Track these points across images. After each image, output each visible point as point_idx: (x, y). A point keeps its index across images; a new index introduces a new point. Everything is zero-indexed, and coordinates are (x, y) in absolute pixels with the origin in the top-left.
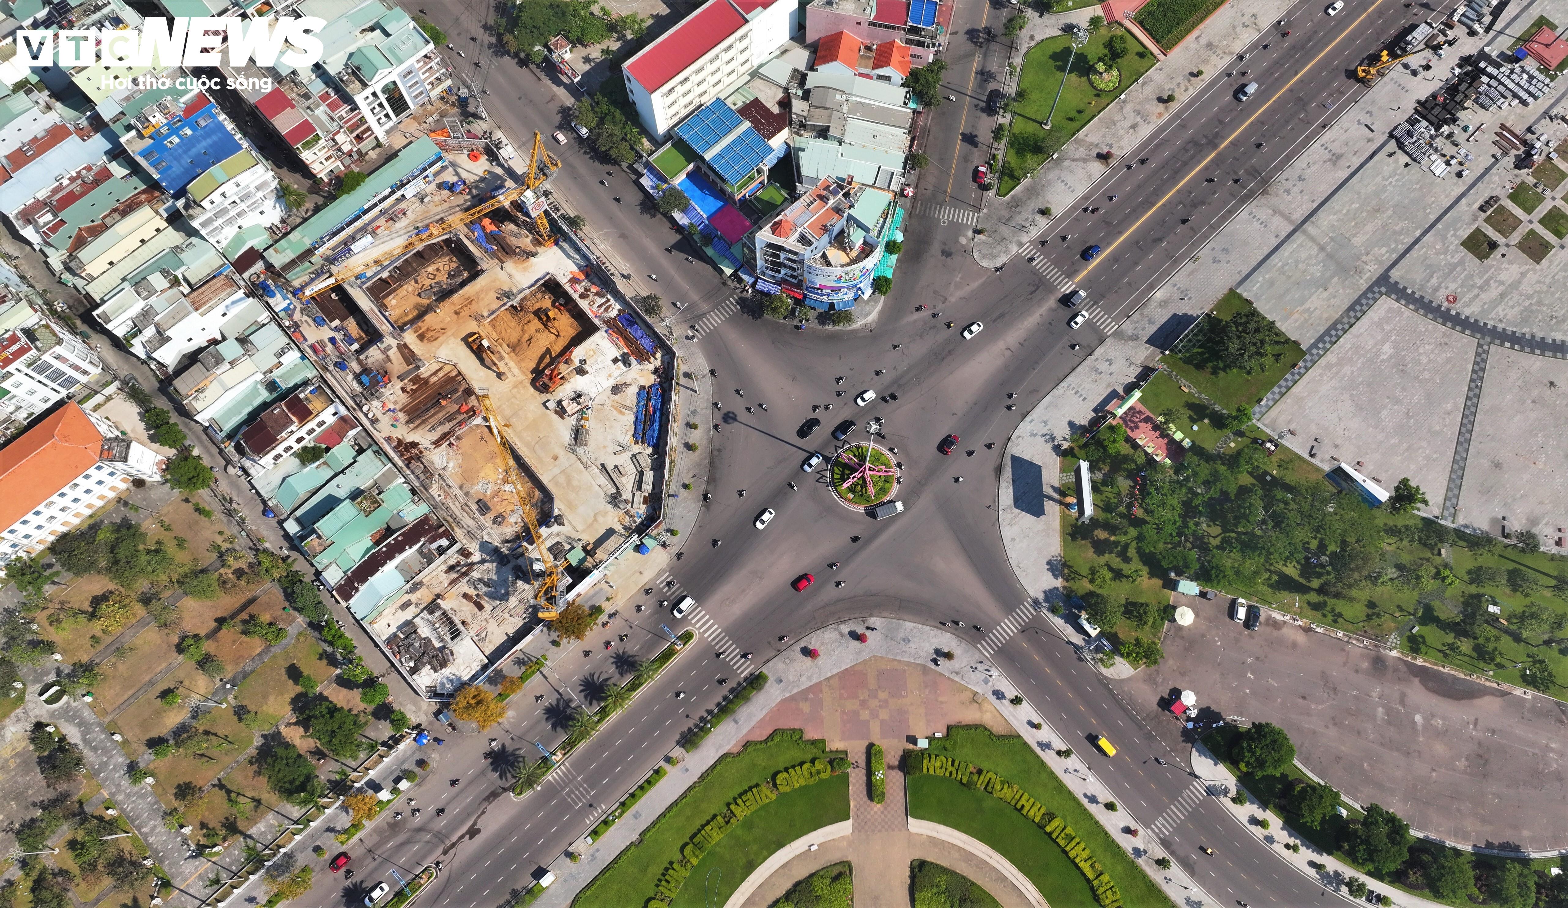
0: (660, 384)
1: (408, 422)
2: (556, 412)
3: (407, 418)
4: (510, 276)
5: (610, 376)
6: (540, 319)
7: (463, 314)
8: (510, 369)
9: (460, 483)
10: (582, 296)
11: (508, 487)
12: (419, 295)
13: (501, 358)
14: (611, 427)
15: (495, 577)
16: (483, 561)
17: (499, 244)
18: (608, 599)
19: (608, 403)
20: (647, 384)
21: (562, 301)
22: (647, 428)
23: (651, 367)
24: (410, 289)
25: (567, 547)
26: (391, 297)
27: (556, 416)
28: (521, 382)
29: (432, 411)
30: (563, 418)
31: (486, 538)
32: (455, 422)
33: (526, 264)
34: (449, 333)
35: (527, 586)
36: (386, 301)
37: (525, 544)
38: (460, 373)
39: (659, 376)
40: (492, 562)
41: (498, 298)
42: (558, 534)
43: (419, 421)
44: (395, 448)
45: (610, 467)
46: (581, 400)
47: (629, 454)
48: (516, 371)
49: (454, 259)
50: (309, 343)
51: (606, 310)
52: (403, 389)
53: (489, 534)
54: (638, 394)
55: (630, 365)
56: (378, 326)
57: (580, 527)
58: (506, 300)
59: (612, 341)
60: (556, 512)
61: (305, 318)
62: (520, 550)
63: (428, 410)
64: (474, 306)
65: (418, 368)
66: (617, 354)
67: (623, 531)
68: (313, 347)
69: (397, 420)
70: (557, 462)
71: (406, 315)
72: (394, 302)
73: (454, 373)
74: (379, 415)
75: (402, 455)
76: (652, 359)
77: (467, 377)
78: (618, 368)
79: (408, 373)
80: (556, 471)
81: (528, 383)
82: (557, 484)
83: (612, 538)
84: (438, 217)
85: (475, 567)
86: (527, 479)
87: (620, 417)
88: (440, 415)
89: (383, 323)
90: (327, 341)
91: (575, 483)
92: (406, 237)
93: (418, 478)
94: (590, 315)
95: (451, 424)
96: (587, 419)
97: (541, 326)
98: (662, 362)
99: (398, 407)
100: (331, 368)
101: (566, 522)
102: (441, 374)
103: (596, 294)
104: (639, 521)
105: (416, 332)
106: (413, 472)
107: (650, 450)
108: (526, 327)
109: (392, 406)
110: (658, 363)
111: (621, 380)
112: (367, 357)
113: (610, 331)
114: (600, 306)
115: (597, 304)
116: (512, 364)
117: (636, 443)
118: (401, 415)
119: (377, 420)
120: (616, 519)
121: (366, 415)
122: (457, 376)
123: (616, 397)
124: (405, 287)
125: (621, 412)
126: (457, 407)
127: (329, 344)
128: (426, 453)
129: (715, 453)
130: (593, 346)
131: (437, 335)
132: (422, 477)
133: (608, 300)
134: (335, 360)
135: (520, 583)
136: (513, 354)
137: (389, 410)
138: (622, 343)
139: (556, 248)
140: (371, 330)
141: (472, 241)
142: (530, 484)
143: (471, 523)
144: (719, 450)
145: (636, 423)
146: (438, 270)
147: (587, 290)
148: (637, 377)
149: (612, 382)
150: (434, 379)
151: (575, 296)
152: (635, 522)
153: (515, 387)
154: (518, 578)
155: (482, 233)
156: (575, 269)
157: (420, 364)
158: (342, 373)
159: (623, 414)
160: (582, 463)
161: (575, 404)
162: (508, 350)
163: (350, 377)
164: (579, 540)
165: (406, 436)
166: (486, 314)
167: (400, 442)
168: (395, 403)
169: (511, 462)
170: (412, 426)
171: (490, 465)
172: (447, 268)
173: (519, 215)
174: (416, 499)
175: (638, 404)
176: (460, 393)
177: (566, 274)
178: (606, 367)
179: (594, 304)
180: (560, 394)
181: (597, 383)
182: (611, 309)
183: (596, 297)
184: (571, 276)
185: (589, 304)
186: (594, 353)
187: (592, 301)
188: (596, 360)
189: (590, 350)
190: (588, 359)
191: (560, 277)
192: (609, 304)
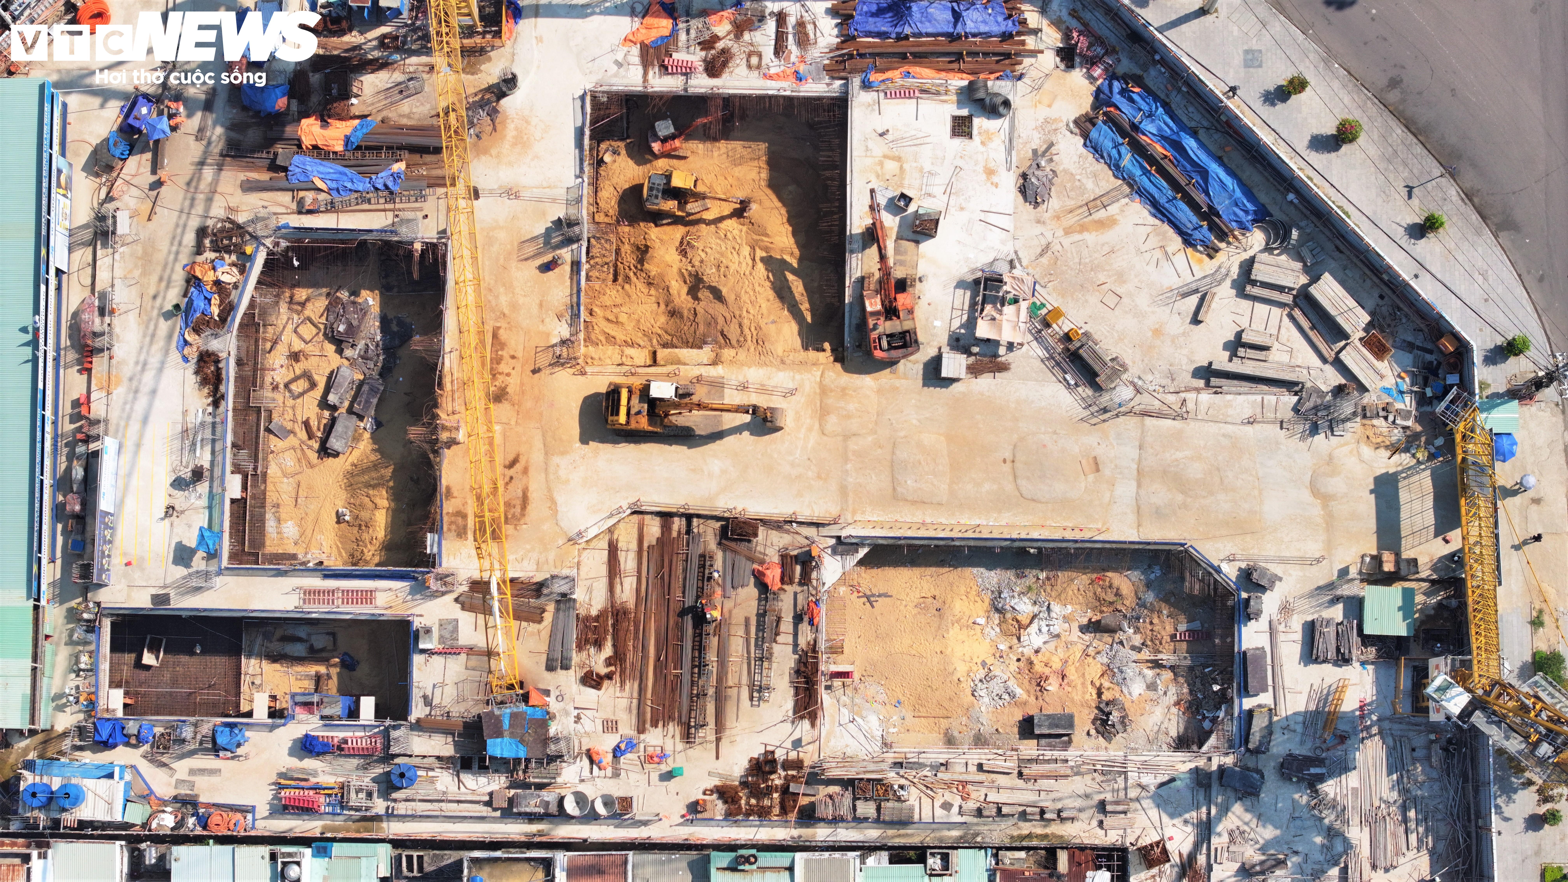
0: (1112, 76)
1: (688, 737)
2: (974, 370)
3: (673, 729)
4: (511, 193)
5: (990, 172)
6: (657, 218)
7: (513, 384)
8: (763, 390)
9: (937, 737)
10: (714, 68)
11: (1034, 638)
12: (325, 451)
13: (717, 385)
14: (1121, 277)
15: (1268, 833)
16: (1205, 830)
17: (395, 150)
18: (1537, 623)
19: (1052, 232)
20: (1084, 104)
21: (664, 128)
22: (1200, 198)
23: (1049, 60)
24: (289, 461)
25: (1337, 613)
26: (270, 525)
27: (986, 381)
28: (824, 390)
29: (712, 657)
30: (1003, 368)
31: (1151, 780)
32: (787, 625)
33: (510, 131)
34: (536, 457)
35: (1352, 780)
36: (271, 546)
37: (1248, 703)
38: (666, 516)
39: (1091, 62)
40: (1225, 810)
41: (547, 267)
42: (1286, 609)
43: (711, 708)
44: (733, 814)
45: (1222, 361)
46: (1009, 287)
47: (1225, 292)
48: (783, 379)
49: (302, 294)
50: (263, 810)
51: (803, 41)
52: (592, 680)
53: (1145, 767)
54: (1096, 149)
55: (1007, 103)
56: (362, 611)
57: (1313, 549)
58: (566, 254)
59: (906, 94)
60: (1230, 571)
61: (182, 767)
62: (1259, 724)
63: (700, 665)
64: (515, 342)
65: (565, 600)
66: (950, 109)
67: (1405, 459)
68: (282, 808)
69: (662, 757)
70: (1107, 471)
71: (362, 525)
72: (290, 529)
73: (654, 528)
74: (617, 789)
75: (763, 813)
76: (1031, 42)
77: (696, 505)
78: (988, 137)
79: (556, 636)
80: (1126, 490)
81: (837, 376)
82: (1159, 514)
83: (1404, 496)
84: (190, 238)
85: (1202, 859)
86: (1063, 576)
87: (1110, 236)
88: (737, 646)
89: (368, 596)
90: (294, 763)
91: (1195, 470)
92: (175, 356)
93: (859, 821)
94: (784, 88)
95: (785, 637)
96: (1057, 313)
97: (678, 232)
98: (1057, 23)
99: (627, 728)
100: (379, 806)
101: (1275, 569)
102: (628, 562)
103: (739, 29)
104: (1407, 403)
105: (461, 533)
106: (836, 821)
107: (1257, 238)
108: (652, 268)
109: (611, 741)
110: (1052, 37)
111: (1022, 155)
112: (427, 701)
113: (874, 77)
114: (779, 49)
115: (768, 51)
116: (754, 374)
117: (1212, 252)
118: (654, 738)
119: (626, 803)
120: (1367, 451)
121: (592, 817)
122: (666, 528)
123: (1054, 203)
124: (273, 470)
125: (1102, 225)
126: (750, 592)
127: (310, 763)
128: (809, 756)
129: (1393, 96)
130: (879, 148)
131: (516, 490)
132: (866, 809)
133: (781, 18)
134: (366, 780)
135: (1330, 788)
136: (728, 353)
137: (617, 752)
138: (925, 75)
139: (526, 25)
140: (319, 641)
141: (331, 208)
142: (1082, 580)
143: (1079, 785)
144: (1394, 83)
145: (1159, 210)
146: (295, 357)
147: (707, 44)
148: (1043, 112)
149: (1009, 181)
150: (627, 592)
151: (701, 84)
152: (1406, 415)
153: (823, 412)
154: (1312, 783)
155: (330, 168)
156: (625, 24)
157: (559, 587)
158: (420, 790)
159: (1111, 222)
160: (1160, 415)
161: (1009, 310)
162: (705, 353)
163: (445, 781)
164: (1344, 573)
165: (720, 766)
166: (563, 330)
167: (724, 793)
168: (610, 726)
169: (993, 577)
170: (708, 733)
171: (954, 633)
172: (307, 331)
173: (353, 38)
174: (934, 862)
175: (1116, 168)
176: (719, 556)
177: (620, 57)
178: (960, 163)
179: (760, 56)
180: (937, 323)
181: (983, 216)
182: (810, 28)
183: (747, 36)
184: (636, 50)
185: (749, 67)
186: (898, 159)
187: (749, 56)
188: (921, 170)
189: (881, 164)
190: (902, 185)
191: (616, 75)
192: (791, 21)
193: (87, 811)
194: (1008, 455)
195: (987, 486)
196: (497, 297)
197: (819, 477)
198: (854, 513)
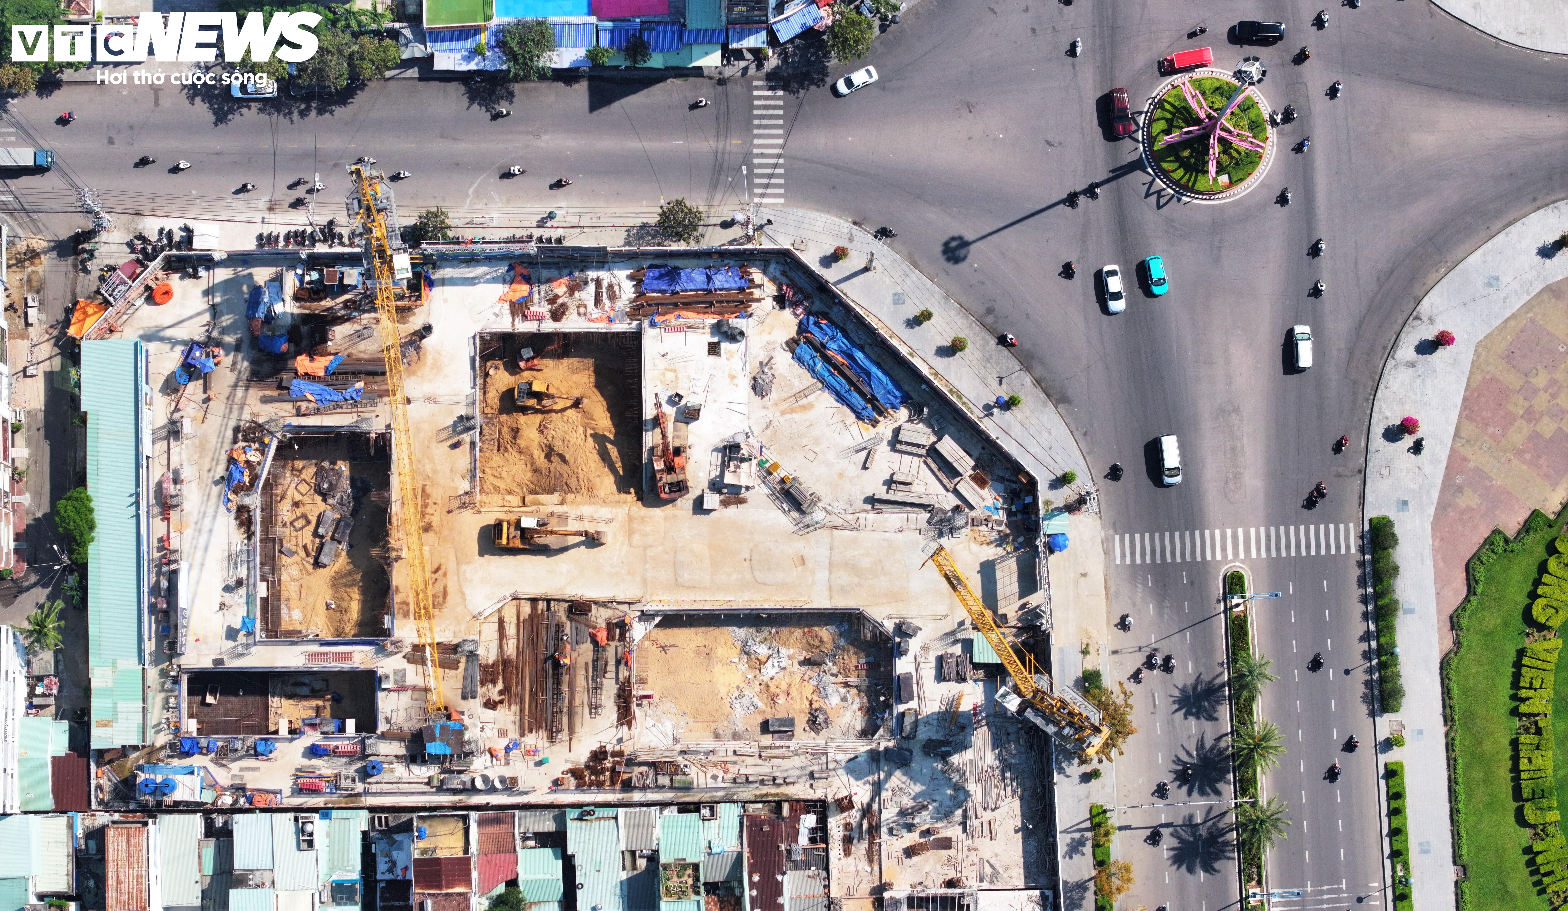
0: (809, 313)
1: (551, 738)
2: (725, 503)
3: (543, 734)
4: (431, 400)
5: (732, 377)
6: (524, 410)
7: (435, 520)
8: (592, 520)
9: (709, 734)
10: (557, 316)
11: (769, 670)
12: (317, 564)
13: (564, 518)
14: (817, 441)
15: (918, 788)
16: (878, 788)
17: (357, 374)
18: (1085, 652)
19: (772, 414)
20: (792, 332)
21: (527, 353)
22: (866, 389)
23: (769, 304)
24: (295, 571)
25: (957, 649)
26: (284, 612)
27: (732, 510)
28: (631, 519)
29: (565, 688)
30: (743, 501)
31: (843, 758)
32: (611, 667)
33: (429, 359)
34: (450, 565)
35: (969, 754)
36: (285, 626)
37: (901, 708)
38: (534, 601)
39: (795, 304)
40: (889, 775)
41: (455, 446)
42: (925, 648)
43: (565, 720)
44: (581, 786)
45: (881, 492)
46: (745, 452)
47: (883, 448)
48: (604, 512)
49: (299, 464)
50: (287, 792)
51: (612, 297)
52: (490, 705)
53: (839, 749)
54: (800, 360)
55: (742, 334)
56: (345, 665)
57: (942, 610)
58: (466, 437)
59: (678, 329)
60: (889, 626)
61: (235, 767)
62: (908, 721)
63: (557, 693)
64: (436, 494)
65: (472, 655)
66: (707, 337)
67: (1000, 551)
68: (299, 790)
69: (536, 752)
70: (810, 564)
71: (342, 611)
72: (297, 614)
73: (526, 609)
74: (508, 773)
75: (600, 785)
76: (757, 293)
77: (552, 593)
78: (731, 355)
79: (467, 678)
80: (822, 576)
81: (638, 509)
82: (843, 590)
83: (999, 574)
84: (229, 434)
85: (875, 807)
86: (785, 630)
87: (810, 415)
88: (580, 681)
89: (348, 656)
90: (306, 762)
91: (865, 563)
92: (222, 509)
93: (660, 788)
94: (601, 327)
95: (611, 675)
96: (776, 466)
97: (538, 418)
98: (773, 280)
99: (513, 734)
100: (360, 787)
101: (917, 623)
102: (511, 630)
103: (572, 290)
104: (1001, 516)
105: (406, 615)
106: (645, 788)
107: (903, 413)
108: (522, 442)
109: (504, 742)
110: (770, 289)
111: (753, 367)
112: (388, 721)
113: (657, 319)
114: (598, 302)
115: (591, 304)
116: (587, 510)
117: (874, 423)
118: (530, 740)
119: (514, 781)
120: (975, 547)
121: (492, 790)
122: (534, 607)
123: (774, 395)
124: (285, 577)
125: (804, 408)
126: (588, 646)
127: (315, 762)
128: (627, 748)
129: (989, 320)
130: (662, 364)
131: (439, 587)
132: (664, 780)
133: (598, 282)
134: (351, 771)
135: (955, 759)
136: (570, 497)
137: (507, 750)
138: (691, 317)
139: (437, 291)
140: (318, 685)
141: (318, 412)
142: (798, 632)
143: (797, 761)
144: (990, 311)
145: (841, 398)
146: (296, 504)
147: (552, 301)
148: (766, 338)
149: (745, 383)
150: (511, 649)
151: (549, 326)
152: (1000, 523)
153: (631, 533)
154: (944, 757)
155: (316, 387)
156: (500, 289)
157: (468, 647)
158: (385, 776)
159: (810, 406)
160: (842, 528)
161: (745, 466)
162: (556, 497)
163: (400, 770)
164: (961, 623)
165: (572, 756)
166: (466, 486)
167: (575, 773)
168: (503, 733)
169: (741, 633)
170: (564, 735)
171: (718, 668)
172: (304, 488)
173: (327, 303)
174: (705, 812)
175: (812, 371)
176: (568, 625)
177: (497, 311)
178: (713, 372)
179: (586, 307)
180: (701, 474)
181: (728, 406)
182: (616, 288)
183: (577, 294)
184: (507, 306)
185: (579, 314)
186: (674, 371)
187: (579, 307)
188: (689, 377)
189: (664, 374)
190: (677, 387)
191: (495, 322)
192: (605, 284)
193: (179, 795)
194: (747, 556)
195: (734, 576)
196: (424, 466)
197: (629, 573)
198: (651, 595)
